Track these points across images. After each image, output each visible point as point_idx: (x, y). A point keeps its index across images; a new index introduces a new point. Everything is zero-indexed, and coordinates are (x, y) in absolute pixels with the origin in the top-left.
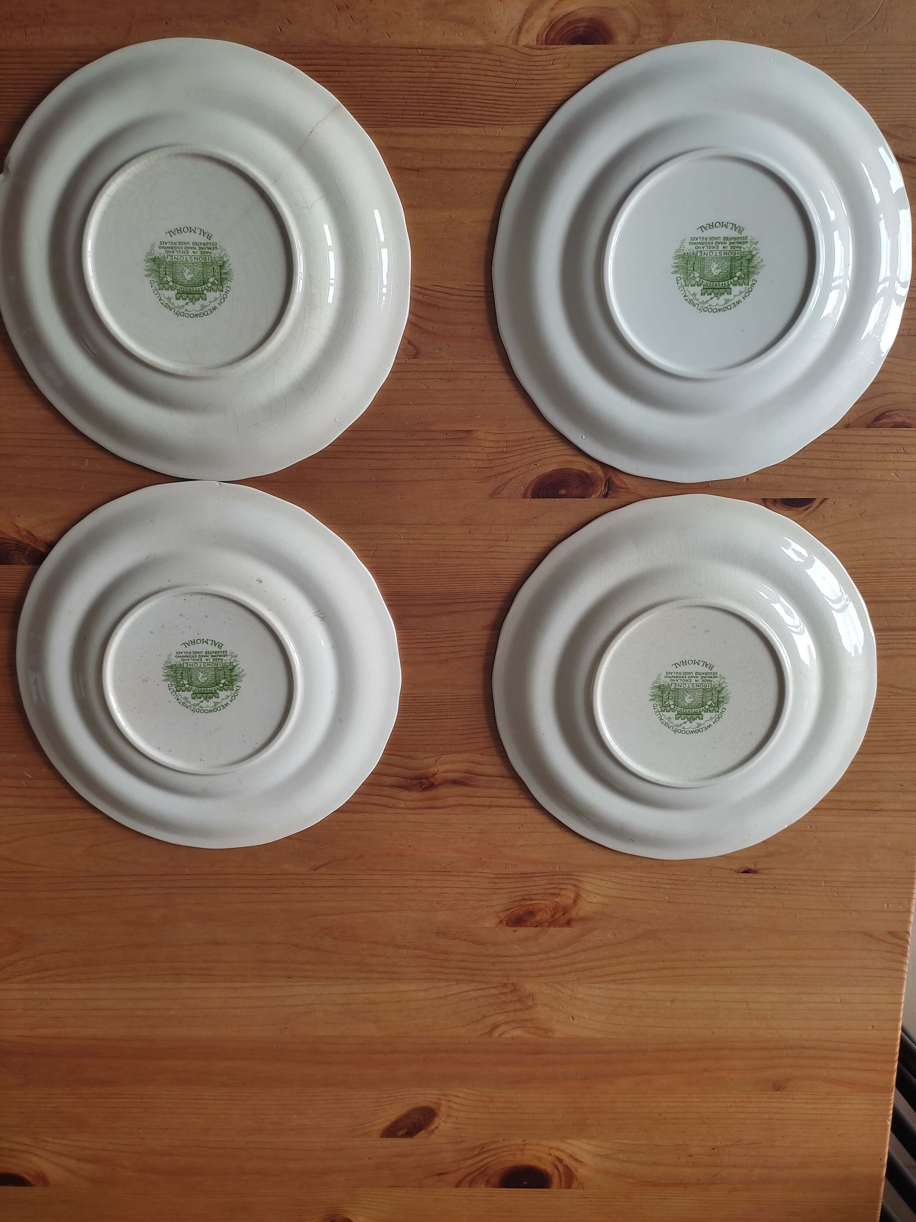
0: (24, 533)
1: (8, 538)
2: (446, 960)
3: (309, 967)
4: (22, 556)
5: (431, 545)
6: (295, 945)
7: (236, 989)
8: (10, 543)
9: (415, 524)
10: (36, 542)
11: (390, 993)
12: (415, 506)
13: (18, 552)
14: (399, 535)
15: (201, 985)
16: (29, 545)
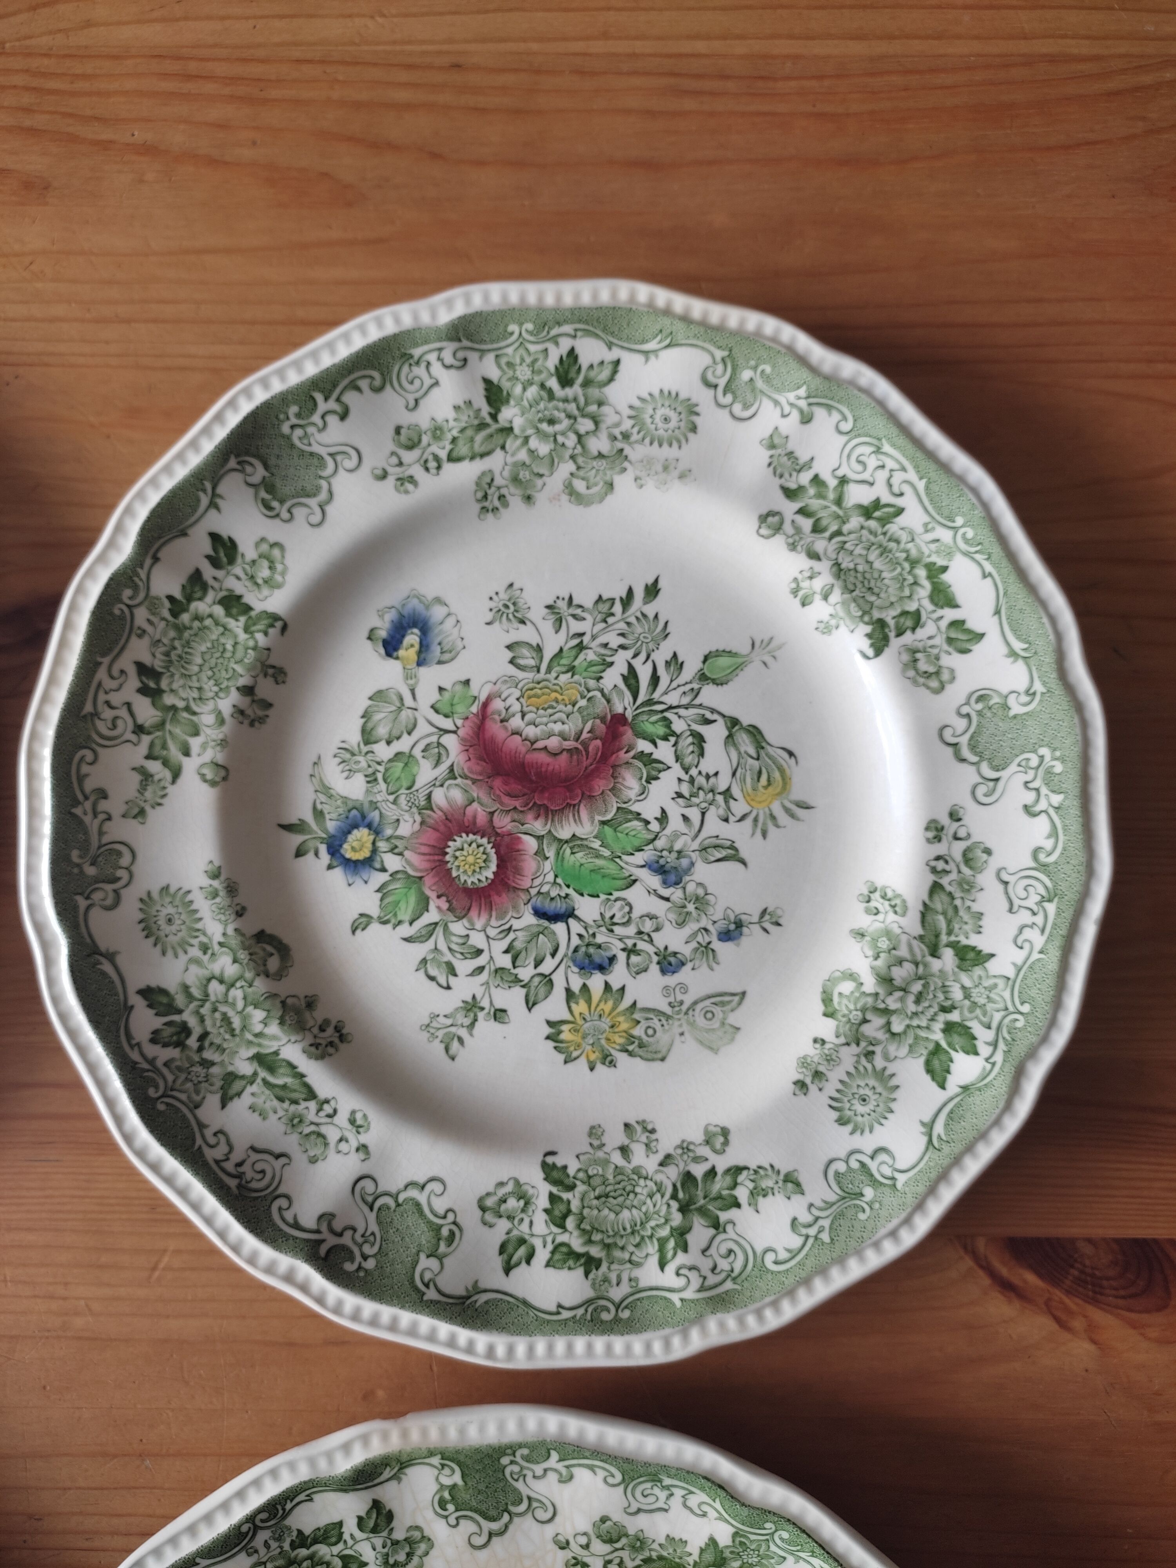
0: (1078, 1324)
1: (1119, 1311)
2: (27, 110)
3: (403, 95)
4: (1087, 1262)
5: (5, 1281)
6: (435, 156)
7: (605, 36)
8: (1116, 1297)
9: (47, 1338)
10: (1049, 1299)
11: (186, 19)
12: (44, 1388)
13: (1097, 1273)
14: (90, 1310)
15: (700, 46)
16: (1068, 1292)
